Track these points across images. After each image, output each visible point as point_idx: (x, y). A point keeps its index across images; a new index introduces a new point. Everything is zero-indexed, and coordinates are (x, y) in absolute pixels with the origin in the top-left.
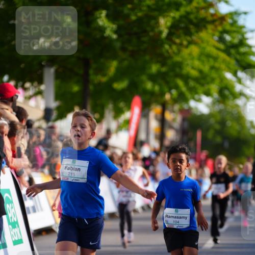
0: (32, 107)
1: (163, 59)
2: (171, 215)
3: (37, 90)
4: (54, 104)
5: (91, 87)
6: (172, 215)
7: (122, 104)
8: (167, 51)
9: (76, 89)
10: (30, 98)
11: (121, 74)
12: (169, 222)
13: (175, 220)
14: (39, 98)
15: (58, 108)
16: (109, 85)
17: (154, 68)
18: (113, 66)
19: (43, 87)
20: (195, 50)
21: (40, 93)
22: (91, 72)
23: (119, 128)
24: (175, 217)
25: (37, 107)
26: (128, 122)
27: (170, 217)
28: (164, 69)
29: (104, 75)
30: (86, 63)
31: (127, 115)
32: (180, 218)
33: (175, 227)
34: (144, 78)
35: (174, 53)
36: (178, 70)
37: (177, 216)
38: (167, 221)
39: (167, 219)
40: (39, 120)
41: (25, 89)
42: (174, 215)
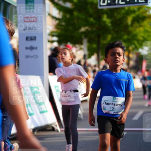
2: (108, 102)
6: (110, 102)
9: (95, 46)
10: (77, 51)
12: (106, 108)
17: (125, 37)
21: (81, 49)
24: (113, 104)
27: (107, 104)
30: (99, 36)
32: (117, 105)
33: (112, 113)
37: (114, 103)
38: (104, 107)
39: (105, 105)
42: (112, 103)
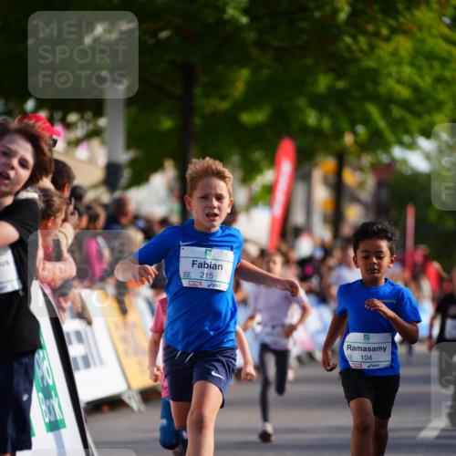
0: (81, 161)
1: (339, 64)
2: (356, 345)
3: (91, 126)
4: (124, 157)
5: (198, 121)
6: (360, 345)
7: (257, 155)
8: (349, 48)
9: (167, 123)
11: (255, 96)
12: (354, 359)
13: (364, 353)
14: (95, 143)
15: (133, 163)
16: (231, 117)
17: (323, 82)
18: (241, 79)
19: (102, 122)
20: (404, 45)
22: (198, 91)
23: (253, 202)
24: (365, 349)
25: (91, 161)
26: (270, 190)
28: (341, 84)
29: (224, 98)
31: (267, 176)
32: (374, 349)
33: (365, 366)
34: (302, 102)
35: (361, 50)
36: (369, 86)
37: (367, 346)
40: (95, 187)
41: (68, 126)
42: (363, 346)
